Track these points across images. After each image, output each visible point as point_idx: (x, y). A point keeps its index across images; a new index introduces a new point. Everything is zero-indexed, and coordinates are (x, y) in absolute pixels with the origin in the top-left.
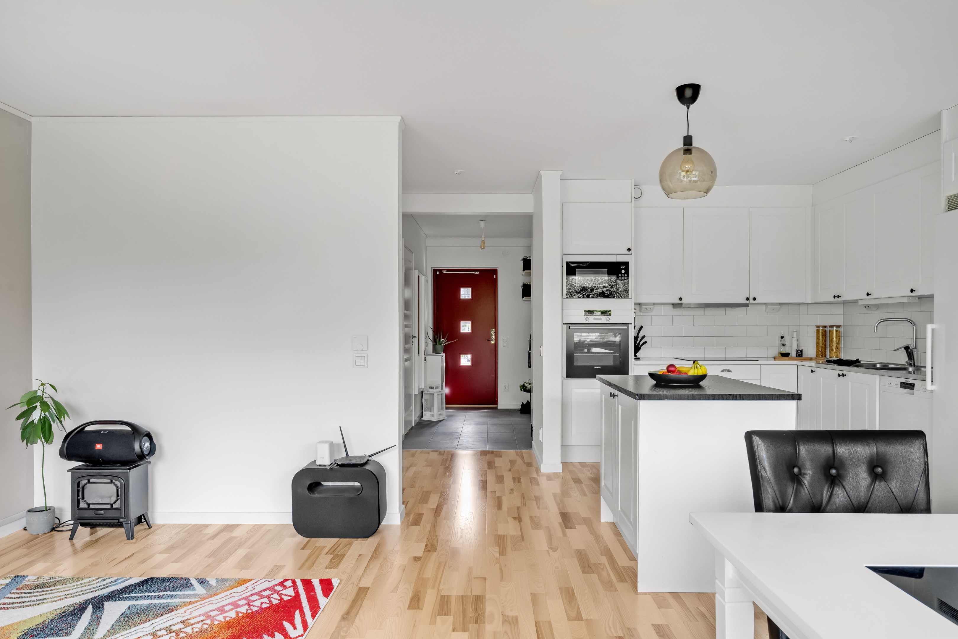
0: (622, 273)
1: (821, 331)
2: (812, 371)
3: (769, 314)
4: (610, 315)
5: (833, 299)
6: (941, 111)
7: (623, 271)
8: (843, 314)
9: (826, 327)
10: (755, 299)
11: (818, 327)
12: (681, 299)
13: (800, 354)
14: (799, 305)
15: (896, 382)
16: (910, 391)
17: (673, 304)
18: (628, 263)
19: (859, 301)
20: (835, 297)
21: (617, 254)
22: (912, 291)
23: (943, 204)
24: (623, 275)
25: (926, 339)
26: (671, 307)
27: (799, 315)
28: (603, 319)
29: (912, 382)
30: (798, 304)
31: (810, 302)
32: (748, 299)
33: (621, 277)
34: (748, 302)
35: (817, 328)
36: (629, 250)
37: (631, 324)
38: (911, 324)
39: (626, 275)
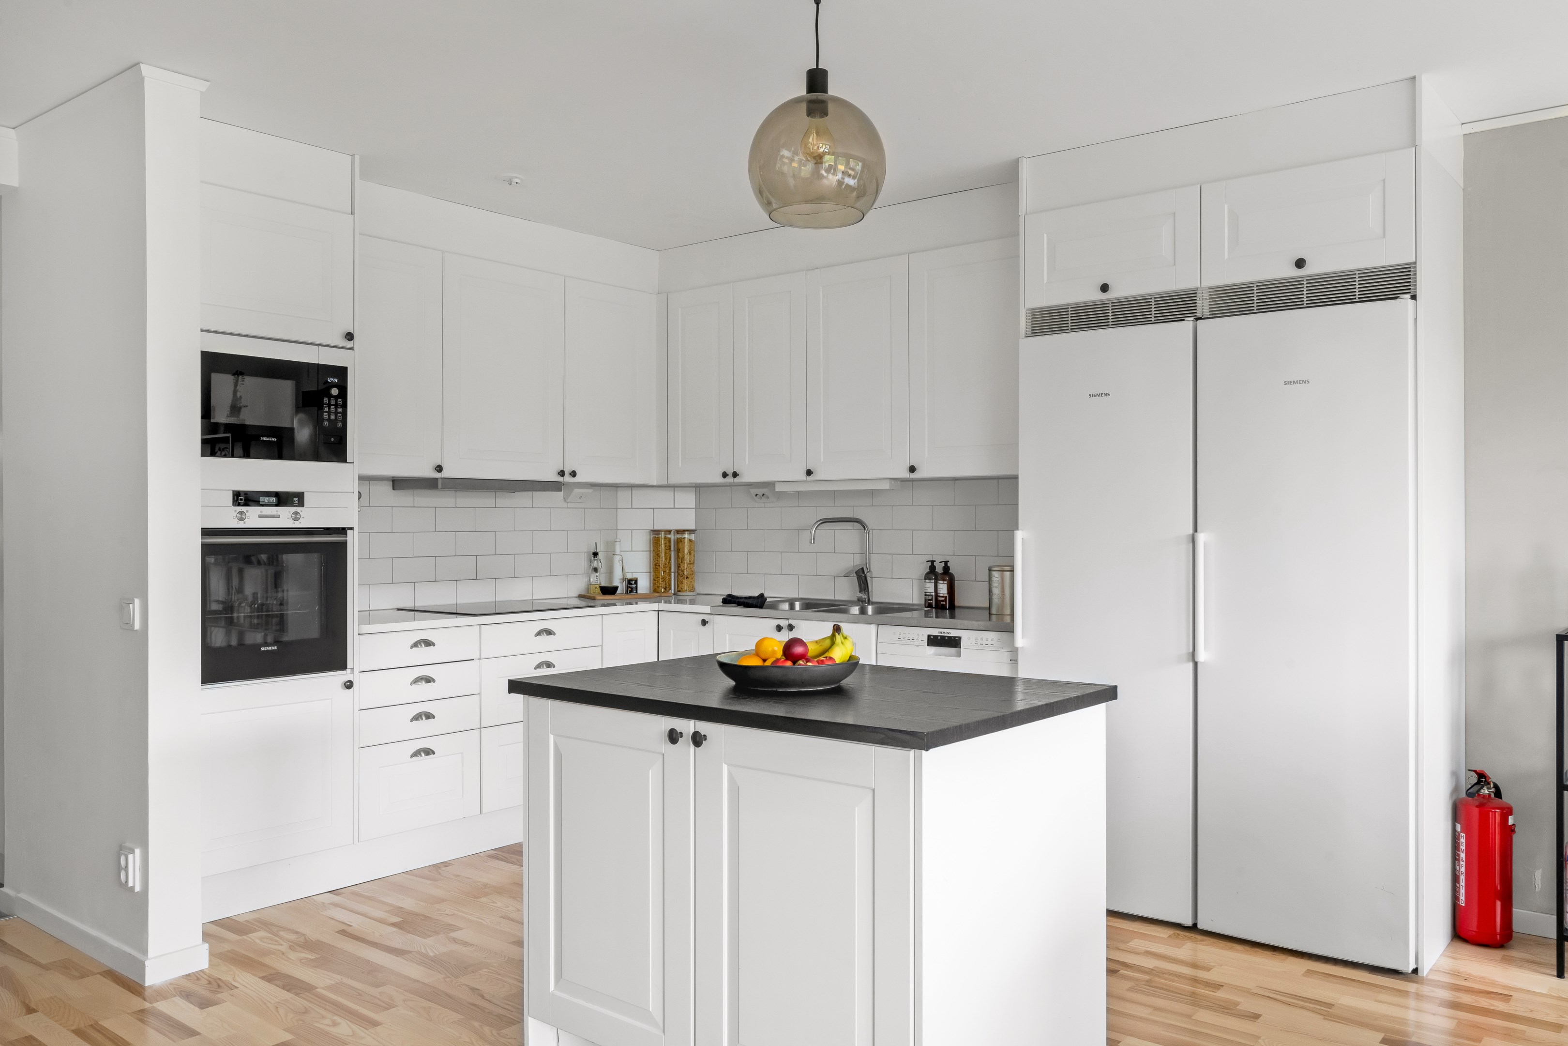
0: (330, 396)
1: (662, 542)
2: (704, 623)
3: (570, 505)
4: (301, 504)
5: (721, 480)
6: (1018, 159)
7: (335, 392)
8: (696, 508)
9: (669, 532)
10: (573, 474)
11: (656, 532)
12: (439, 469)
13: (631, 585)
14: (616, 488)
15: (918, 635)
16: (952, 650)
17: (393, 481)
18: (345, 369)
19: (776, 484)
20: (725, 475)
21: (318, 345)
22: (912, 469)
23: (1023, 323)
24: (333, 401)
25: (1013, 556)
26: (388, 486)
27: (617, 508)
28: (283, 518)
29: (954, 633)
30: (614, 487)
31: (655, 483)
32: (562, 473)
33: (329, 405)
34: (560, 479)
35: (655, 535)
36: (350, 336)
37: (351, 529)
38: (863, 529)
39: (340, 402)
